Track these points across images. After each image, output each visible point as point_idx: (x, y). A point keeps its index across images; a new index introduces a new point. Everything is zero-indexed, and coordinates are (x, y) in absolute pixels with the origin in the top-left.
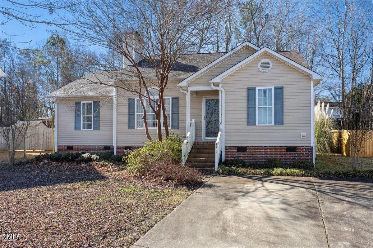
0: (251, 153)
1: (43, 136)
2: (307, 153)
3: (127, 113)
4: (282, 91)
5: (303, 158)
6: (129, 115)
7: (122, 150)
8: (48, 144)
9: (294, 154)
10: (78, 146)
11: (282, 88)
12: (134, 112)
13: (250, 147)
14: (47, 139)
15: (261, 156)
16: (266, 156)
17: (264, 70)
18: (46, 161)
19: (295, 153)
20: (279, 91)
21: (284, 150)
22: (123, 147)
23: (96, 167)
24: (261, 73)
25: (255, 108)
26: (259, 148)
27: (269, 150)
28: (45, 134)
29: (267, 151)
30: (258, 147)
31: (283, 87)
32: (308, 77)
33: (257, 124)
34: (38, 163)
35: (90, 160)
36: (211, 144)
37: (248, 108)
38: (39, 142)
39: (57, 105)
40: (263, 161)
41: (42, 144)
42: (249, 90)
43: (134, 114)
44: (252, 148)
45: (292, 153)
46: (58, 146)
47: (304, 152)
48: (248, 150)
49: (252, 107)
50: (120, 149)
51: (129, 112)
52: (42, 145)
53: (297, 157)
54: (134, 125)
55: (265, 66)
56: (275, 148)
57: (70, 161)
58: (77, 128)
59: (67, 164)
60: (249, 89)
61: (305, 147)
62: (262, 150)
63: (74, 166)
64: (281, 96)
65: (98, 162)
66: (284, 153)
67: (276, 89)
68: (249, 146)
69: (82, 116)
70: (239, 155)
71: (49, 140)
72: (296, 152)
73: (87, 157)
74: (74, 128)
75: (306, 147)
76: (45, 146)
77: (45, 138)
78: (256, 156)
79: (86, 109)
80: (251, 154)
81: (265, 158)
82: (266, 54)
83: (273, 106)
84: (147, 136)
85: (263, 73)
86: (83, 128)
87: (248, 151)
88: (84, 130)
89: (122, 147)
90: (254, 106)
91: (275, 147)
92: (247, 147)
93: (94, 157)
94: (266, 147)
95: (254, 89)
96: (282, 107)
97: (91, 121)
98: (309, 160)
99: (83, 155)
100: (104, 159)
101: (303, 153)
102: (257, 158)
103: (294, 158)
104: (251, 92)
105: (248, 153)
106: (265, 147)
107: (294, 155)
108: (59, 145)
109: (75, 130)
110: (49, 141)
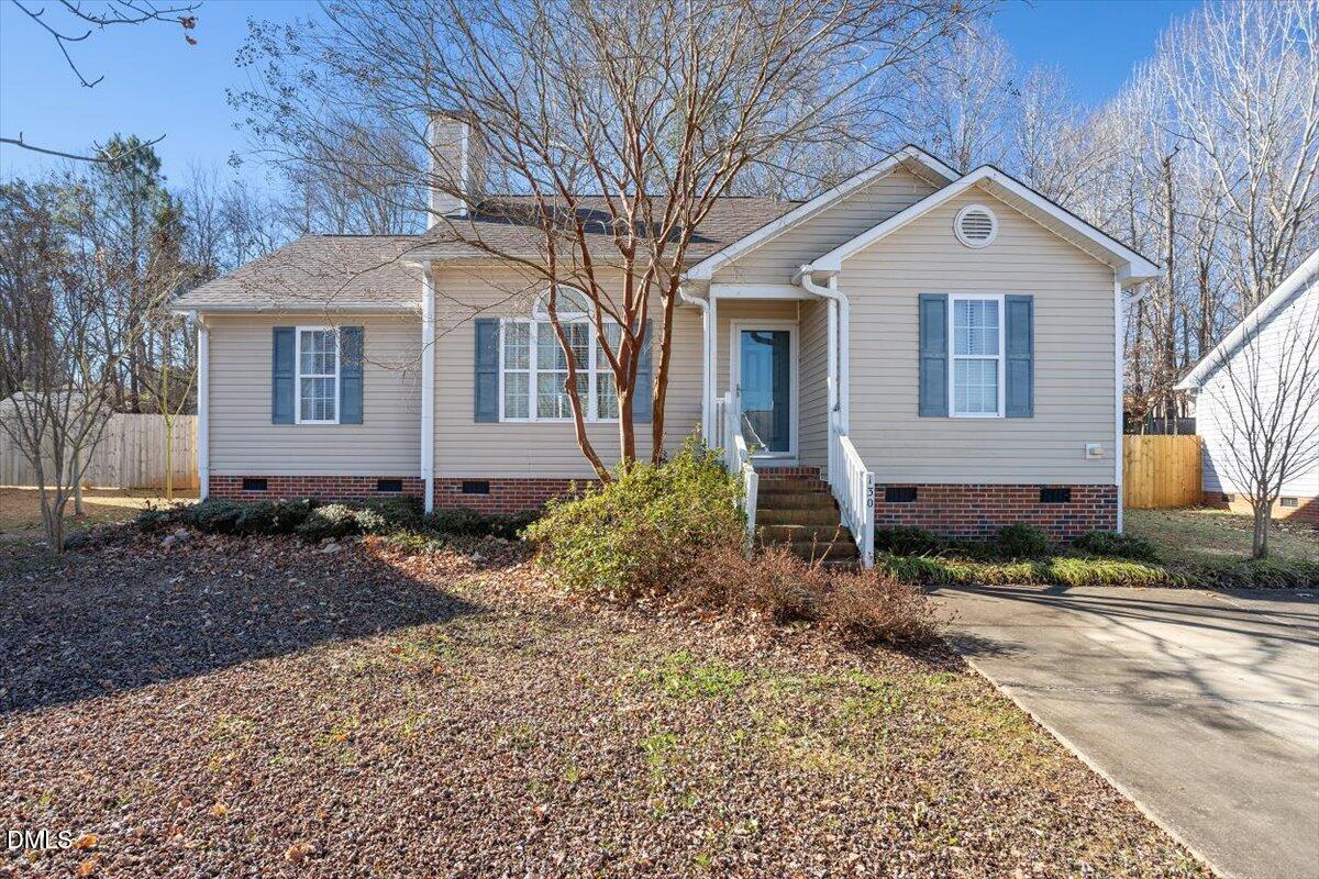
0: (931, 506)
1: (122, 440)
2: (1101, 507)
3: (472, 370)
4: (1030, 310)
5: (1089, 522)
6: (478, 375)
7: (452, 493)
8: (140, 466)
9: (1063, 509)
10: (285, 479)
11: (1027, 302)
12: (496, 364)
13: (929, 485)
14: (137, 450)
15: (963, 517)
16: (979, 517)
17: (972, 241)
18: (181, 532)
19: (1066, 506)
20: (1021, 310)
21: (1035, 496)
22: (455, 484)
23: (385, 555)
24: (964, 250)
25: (945, 361)
26: (955, 488)
27: (989, 496)
28: (129, 436)
29: (983, 501)
30: (952, 485)
31: (1031, 297)
32: (1106, 270)
33: (952, 413)
34: (153, 540)
35: (350, 528)
36: (786, 477)
37: (922, 360)
38: (106, 460)
39: (206, 335)
40: (968, 532)
41: (117, 467)
42: (924, 301)
43: (496, 374)
44: (935, 489)
45: (1057, 507)
46: (212, 479)
47: (1094, 501)
48: (923, 496)
49: (937, 356)
50: (445, 488)
51: (478, 365)
52: (118, 472)
53: (1071, 517)
54: (497, 410)
55: (979, 226)
56: (1007, 490)
57: (275, 532)
58: (281, 415)
59: (268, 546)
60: (925, 297)
61: (1095, 487)
62: (966, 496)
63: (298, 551)
64: (1026, 326)
65: (382, 535)
66: (1035, 506)
67: (1011, 302)
68: (924, 485)
69: (298, 376)
70: (893, 511)
71: (143, 452)
72: (1069, 501)
73: (338, 519)
74: (270, 416)
75: (1099, 486)
76: (127, 473)
77: (129, 449)
78: (948, 517)
79: (312, 352)
80: (932, 509)
81: (976, 522)
82: (980, 191)
83: (1002, 357)
84: (584, 448)
85: (970, 251)
86: (303, 418)
87: (921, 501)
88: (304, 422)
89: (454, 481)
90: (942, 355)
91: (1024, 486)
92: (920, 485)
93: (364, 517)
94: (979, 488)
95: (943, 300)
96: (1030, 362)
97: (331, 393)
98: (1107, 528)
99: (321, 511)
100: (403, 526)
101: (1091, 507)
102: (951, 522)
103: (1063, 522)
104: (931, 310)
105: (922, 506)
106: (974, 485)
107: (1064, 512)
108: (214, 473)
109: (274, 423)
110: (143, 458)
